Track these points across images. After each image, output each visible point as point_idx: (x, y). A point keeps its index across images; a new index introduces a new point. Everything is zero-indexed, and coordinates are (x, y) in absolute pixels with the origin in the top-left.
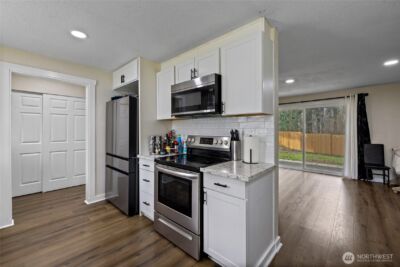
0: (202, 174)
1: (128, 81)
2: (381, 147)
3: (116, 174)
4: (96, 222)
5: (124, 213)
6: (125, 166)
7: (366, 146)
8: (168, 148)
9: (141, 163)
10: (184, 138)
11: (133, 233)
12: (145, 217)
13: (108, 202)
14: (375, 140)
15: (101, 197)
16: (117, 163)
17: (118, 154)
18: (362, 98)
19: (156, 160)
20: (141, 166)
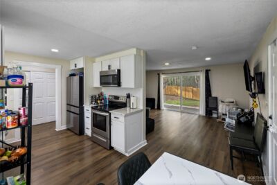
0: (110, 114)
1: (78, 67)
2: (216, 98)
3: (72, 115)
4: (62, 138)
5: (76, 134)
6: (77, 110)
7: (210, 98)
8: (99, 102)
9: (85, 109)
10: (107, 96)
11: (80, 142)
12: (87, 136)
13: (68, 129)
14: (214, 95)
15: (64, 127)
16: (73, 109)
17: (73, 104)
18: (207, 72)
19: (92, 108)
20: (85, 111)
